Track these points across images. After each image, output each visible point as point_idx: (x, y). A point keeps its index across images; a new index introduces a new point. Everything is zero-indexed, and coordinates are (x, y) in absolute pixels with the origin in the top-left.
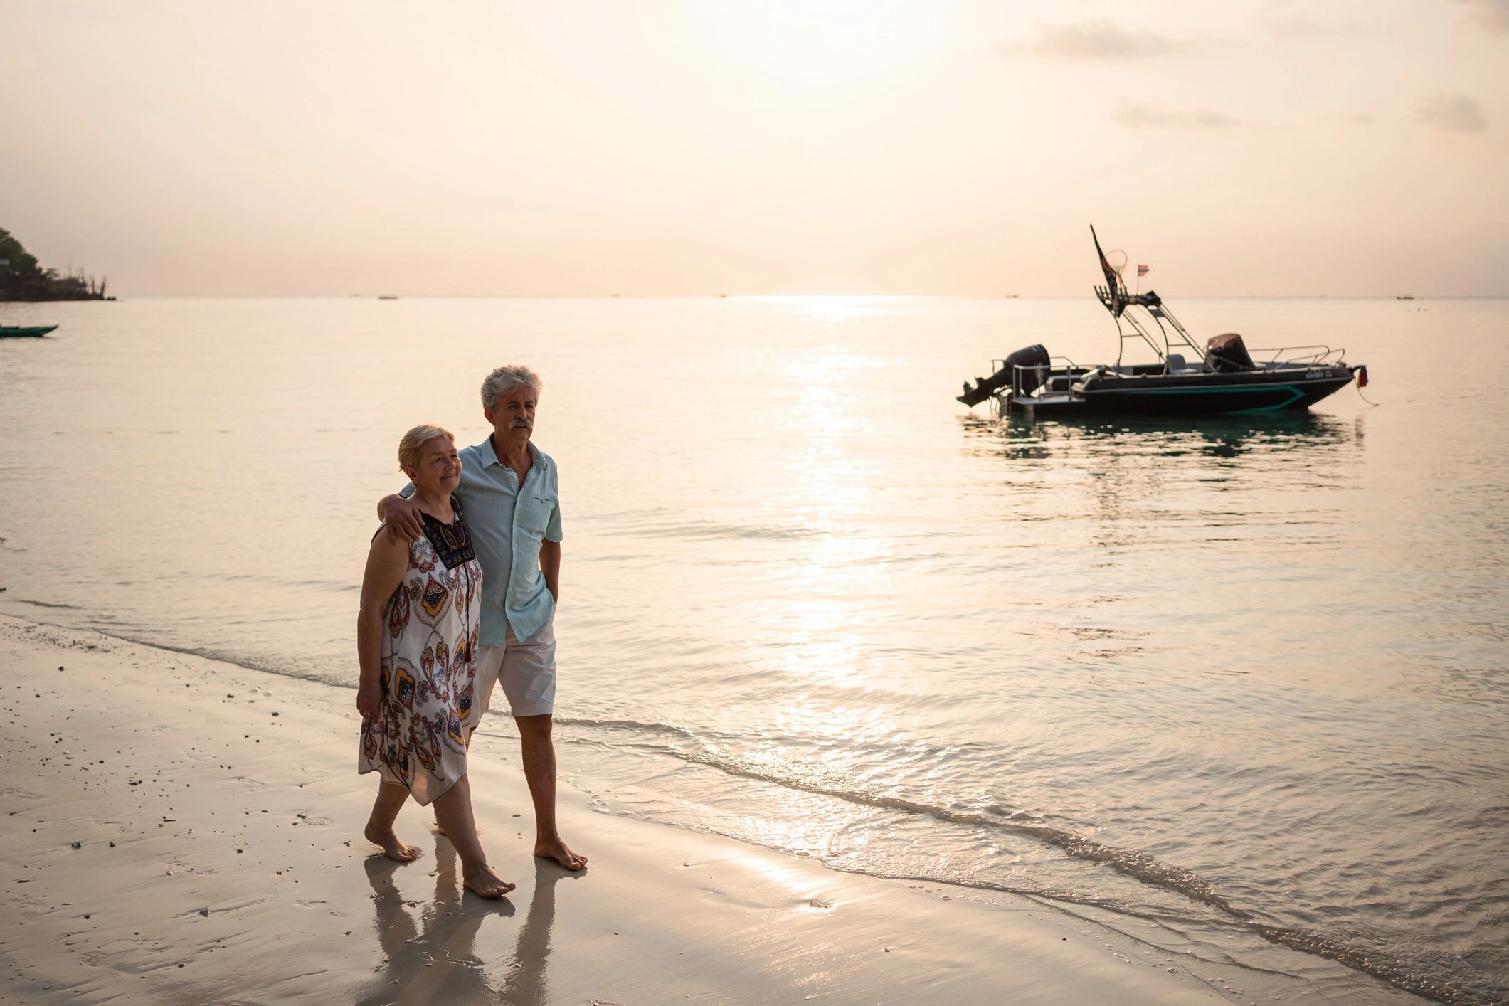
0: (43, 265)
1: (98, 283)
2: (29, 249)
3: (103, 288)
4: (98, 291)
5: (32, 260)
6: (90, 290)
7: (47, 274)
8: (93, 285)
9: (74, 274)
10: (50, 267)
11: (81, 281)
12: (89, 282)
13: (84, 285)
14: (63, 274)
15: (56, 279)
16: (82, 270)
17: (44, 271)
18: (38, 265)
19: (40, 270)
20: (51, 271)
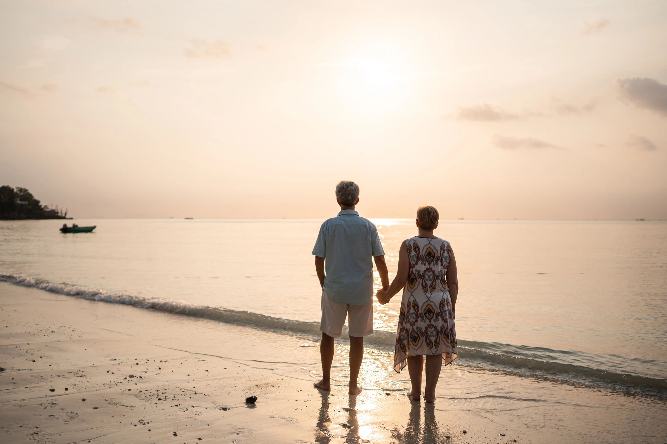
0: (43, 204)
1: (64, 212)
2: (36, 197)
3: (66, 214)
4: (64, 215)
5: (38, 202)
6: (60, 214)
7: (44, 208)
8: (61, 213)
9: (54, 208)
10: (45, 204)
11: (56, 211)
12: (60, 211)
13: (58, 213)
14: (50, 208)
15: (47, 210)
16: (57, 206)
17: (43, 206)
18: (40, 204)
19: (41, 206)
20: (46, 207)
